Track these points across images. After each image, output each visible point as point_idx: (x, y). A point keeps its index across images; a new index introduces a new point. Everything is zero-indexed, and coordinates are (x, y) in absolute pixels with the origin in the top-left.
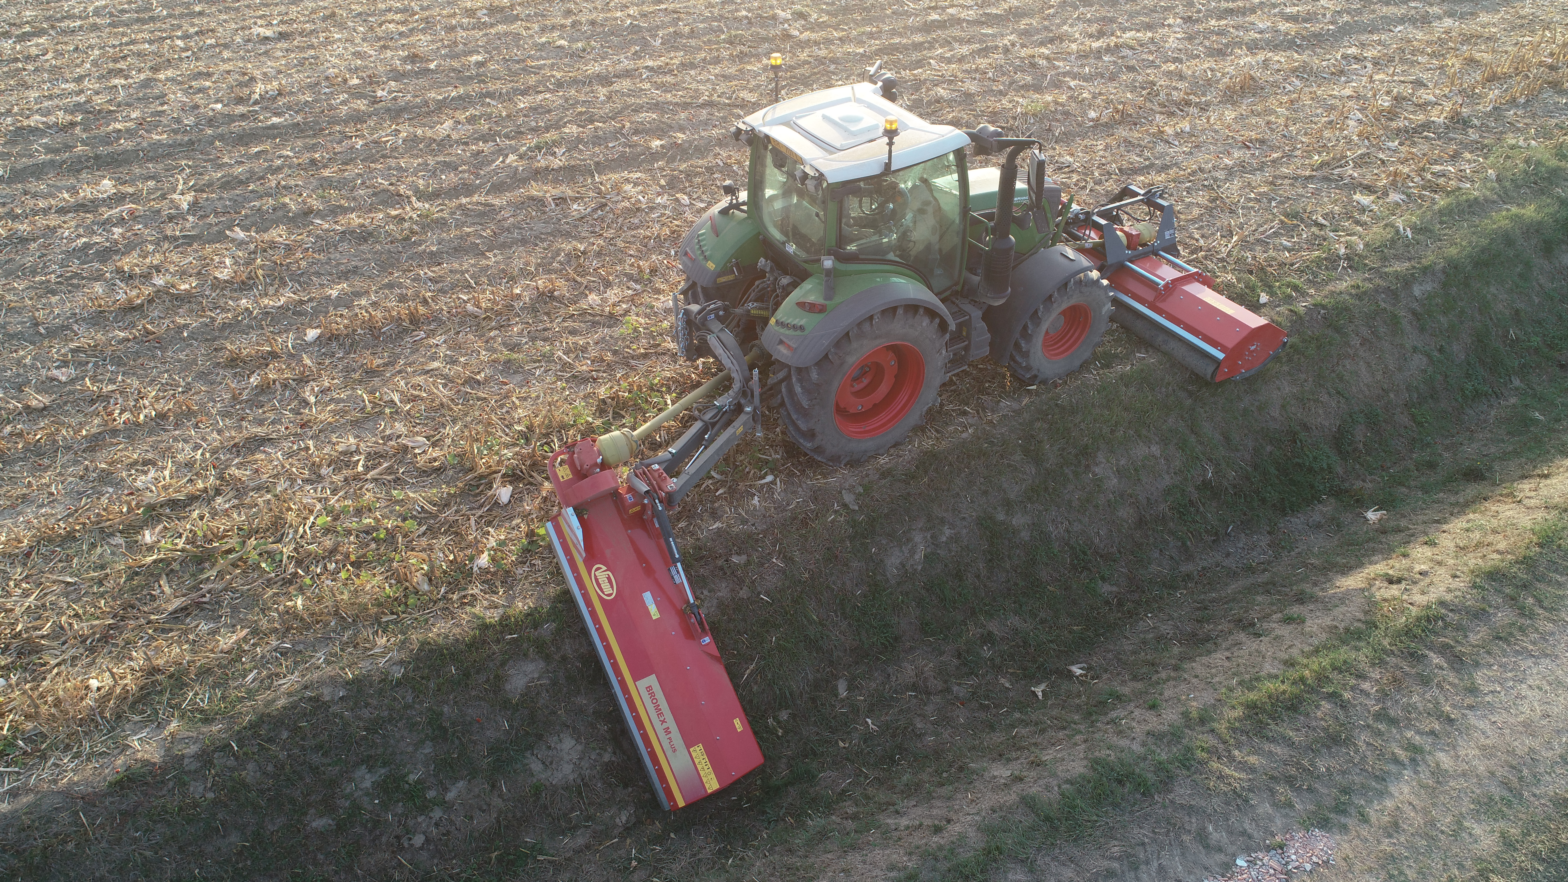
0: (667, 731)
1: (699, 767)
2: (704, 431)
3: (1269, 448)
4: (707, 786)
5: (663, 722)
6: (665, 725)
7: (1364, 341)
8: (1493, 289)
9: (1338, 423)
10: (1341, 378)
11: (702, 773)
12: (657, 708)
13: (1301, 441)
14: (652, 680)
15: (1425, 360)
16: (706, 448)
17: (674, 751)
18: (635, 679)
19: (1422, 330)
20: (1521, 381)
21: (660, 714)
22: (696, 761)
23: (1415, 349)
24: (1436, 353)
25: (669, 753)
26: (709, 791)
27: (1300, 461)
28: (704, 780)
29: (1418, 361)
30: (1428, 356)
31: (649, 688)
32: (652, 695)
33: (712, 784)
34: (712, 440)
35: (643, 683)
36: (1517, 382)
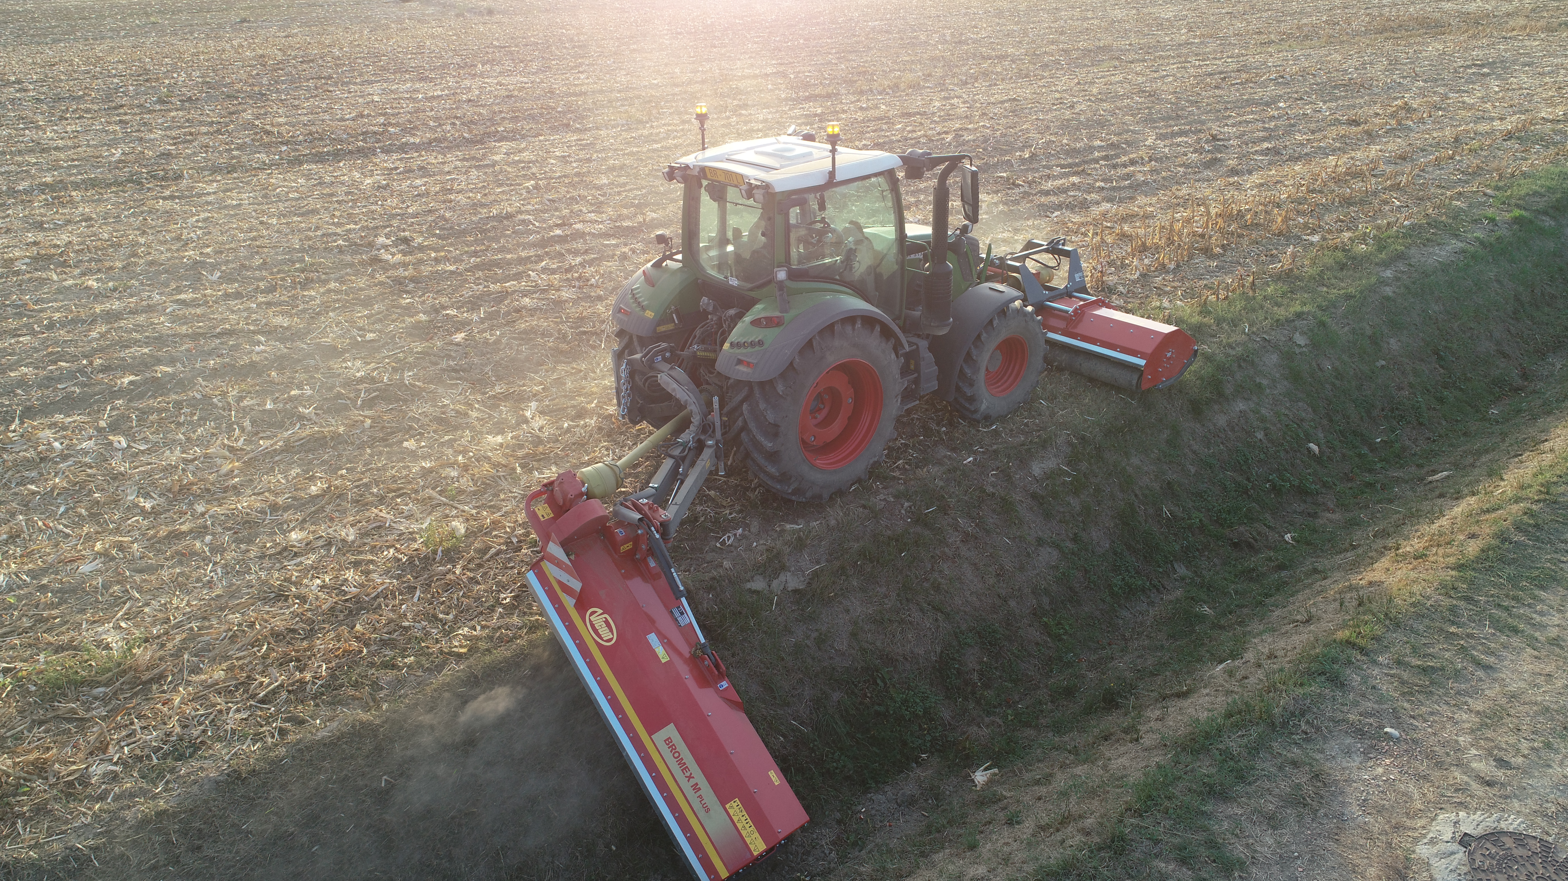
0: (696, 788)
1: (739, 826)
2: (676, 467)
3: (836, 696)
4: (752, 847)
5: (690, 777)
6: (692, 782)
7: (967, 538)
8: (1135, 461)
9: (938, 650)
10: (937, 588)
11: (744, 833)
12: (681, 763)
13: (883, 679)
14: (670, 731)
15: (1055, 553)
16: (682, 483)
17: (708, 811)
18: (651, 733)
19: (1048, 516)
20: (1187, 567)
21: (684, 768)
22: (735, 819)
23: (1040, 542)
24: (1068, 544)
25: (701, 814)
26: (755, 853)
27: (882, 709)
28: (748, 840)
29: (1047, 556)
30: (1058, 547)
31: (668, 741)
32: (673, 748)
33: (758, 846)
34: (686, 475)
35: (660, 736)
36: (1182, 570)
